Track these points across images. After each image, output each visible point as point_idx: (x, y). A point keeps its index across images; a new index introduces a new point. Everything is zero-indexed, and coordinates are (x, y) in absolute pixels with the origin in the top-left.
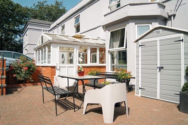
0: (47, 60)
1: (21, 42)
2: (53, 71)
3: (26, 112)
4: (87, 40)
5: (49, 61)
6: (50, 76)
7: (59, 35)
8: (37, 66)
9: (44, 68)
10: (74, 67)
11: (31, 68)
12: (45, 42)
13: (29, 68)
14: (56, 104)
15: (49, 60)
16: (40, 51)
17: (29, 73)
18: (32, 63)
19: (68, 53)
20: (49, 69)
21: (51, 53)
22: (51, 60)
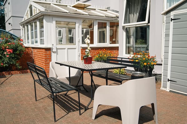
0: (38, 39)
1: (3, 13)
2: (47, 54)
3: (11, 116)
4: (92, 11)
5: (42, 40)
6: (44, 61)
7: (54, 4)
8: (26, 47)
9: (36, 50)
10: (76, 49)
11: (17, 50)
12: (36, 13)
13: (15, 49)
14: (54, 103)
15: (41, 38)
16: (29, 26)
17: (15, 57)
18: (18, 44)
19: (67, 29)
20: (42, 52)
21: (44, 29)
22: (45, 38)
